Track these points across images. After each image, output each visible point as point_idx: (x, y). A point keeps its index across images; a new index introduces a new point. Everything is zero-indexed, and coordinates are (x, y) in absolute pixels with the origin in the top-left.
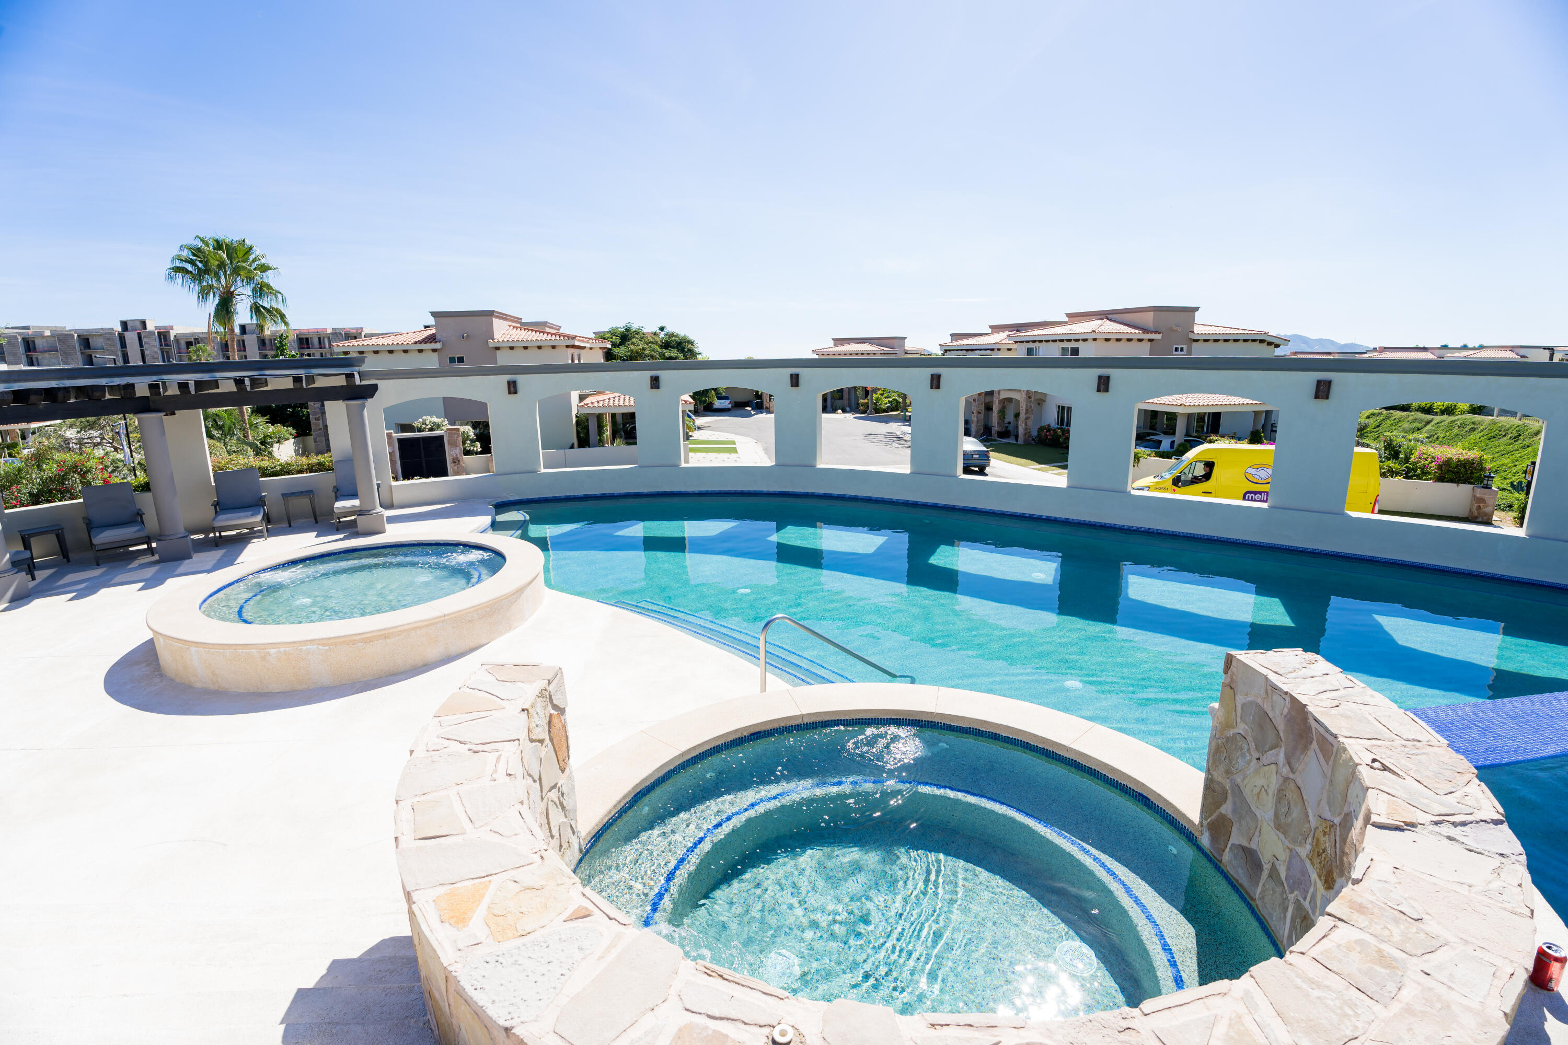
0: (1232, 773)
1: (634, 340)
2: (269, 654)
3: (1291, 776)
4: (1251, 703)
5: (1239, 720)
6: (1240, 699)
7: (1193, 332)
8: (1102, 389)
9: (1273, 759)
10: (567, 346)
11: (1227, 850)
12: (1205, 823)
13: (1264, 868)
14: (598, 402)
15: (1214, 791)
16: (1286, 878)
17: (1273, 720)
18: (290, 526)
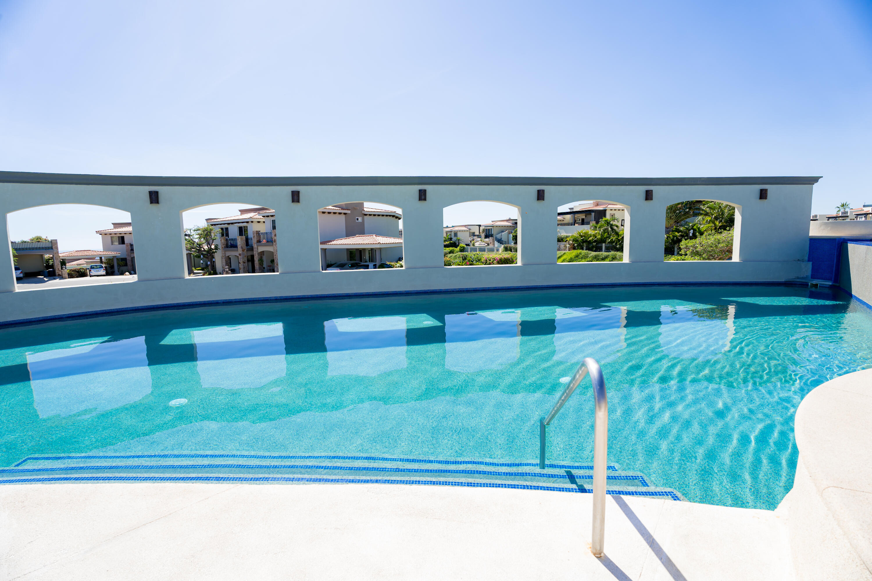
7: (364, 210)
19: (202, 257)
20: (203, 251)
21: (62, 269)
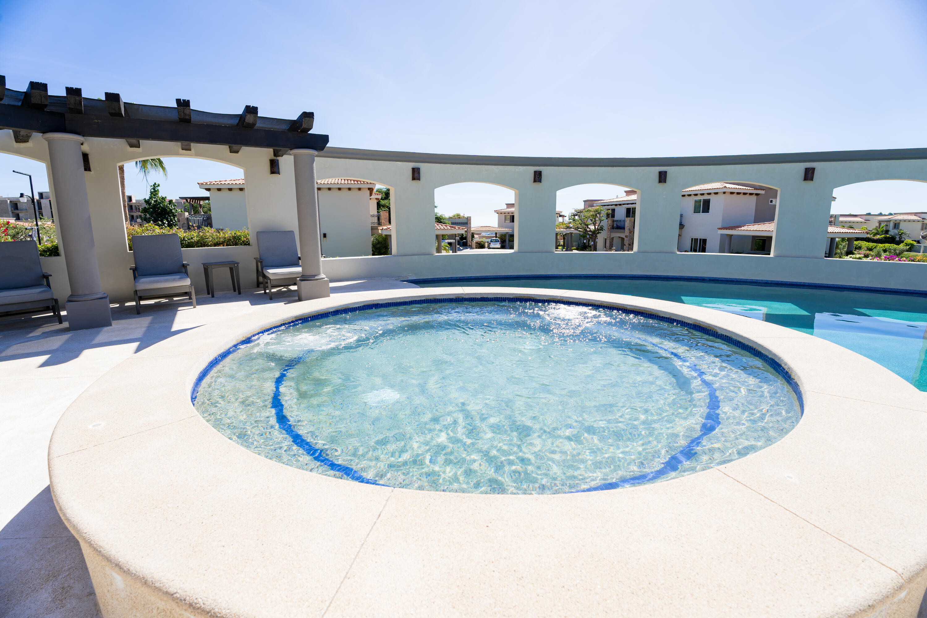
18: (213, 296)
20: (589, 231)
21: (472, 241)
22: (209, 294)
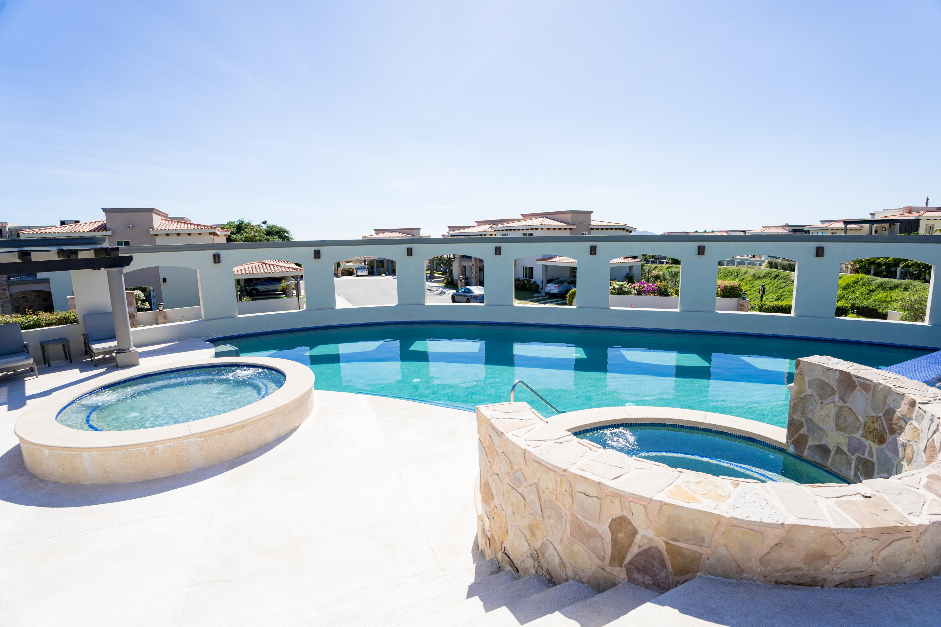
0: (806, 413)
1: (246, 230)
2: (157, 449)
3: (845, 405)
4: (814, 379)
5: (807, 388)
6: (807, 379)
7: (591, 224)
8: (593, 253)
9: (831, 401)
10: (210, 234)
11: (806, 450)
12: (789, 441)
13: (832, 451)
14: (237, 271)
15: (795, 424)
16: (848, 450)
17: (829, 384)
18: (49, 366)
19: (442, 265)
20: (444, 260)
21: (338, 269)
22: (45, 364)
